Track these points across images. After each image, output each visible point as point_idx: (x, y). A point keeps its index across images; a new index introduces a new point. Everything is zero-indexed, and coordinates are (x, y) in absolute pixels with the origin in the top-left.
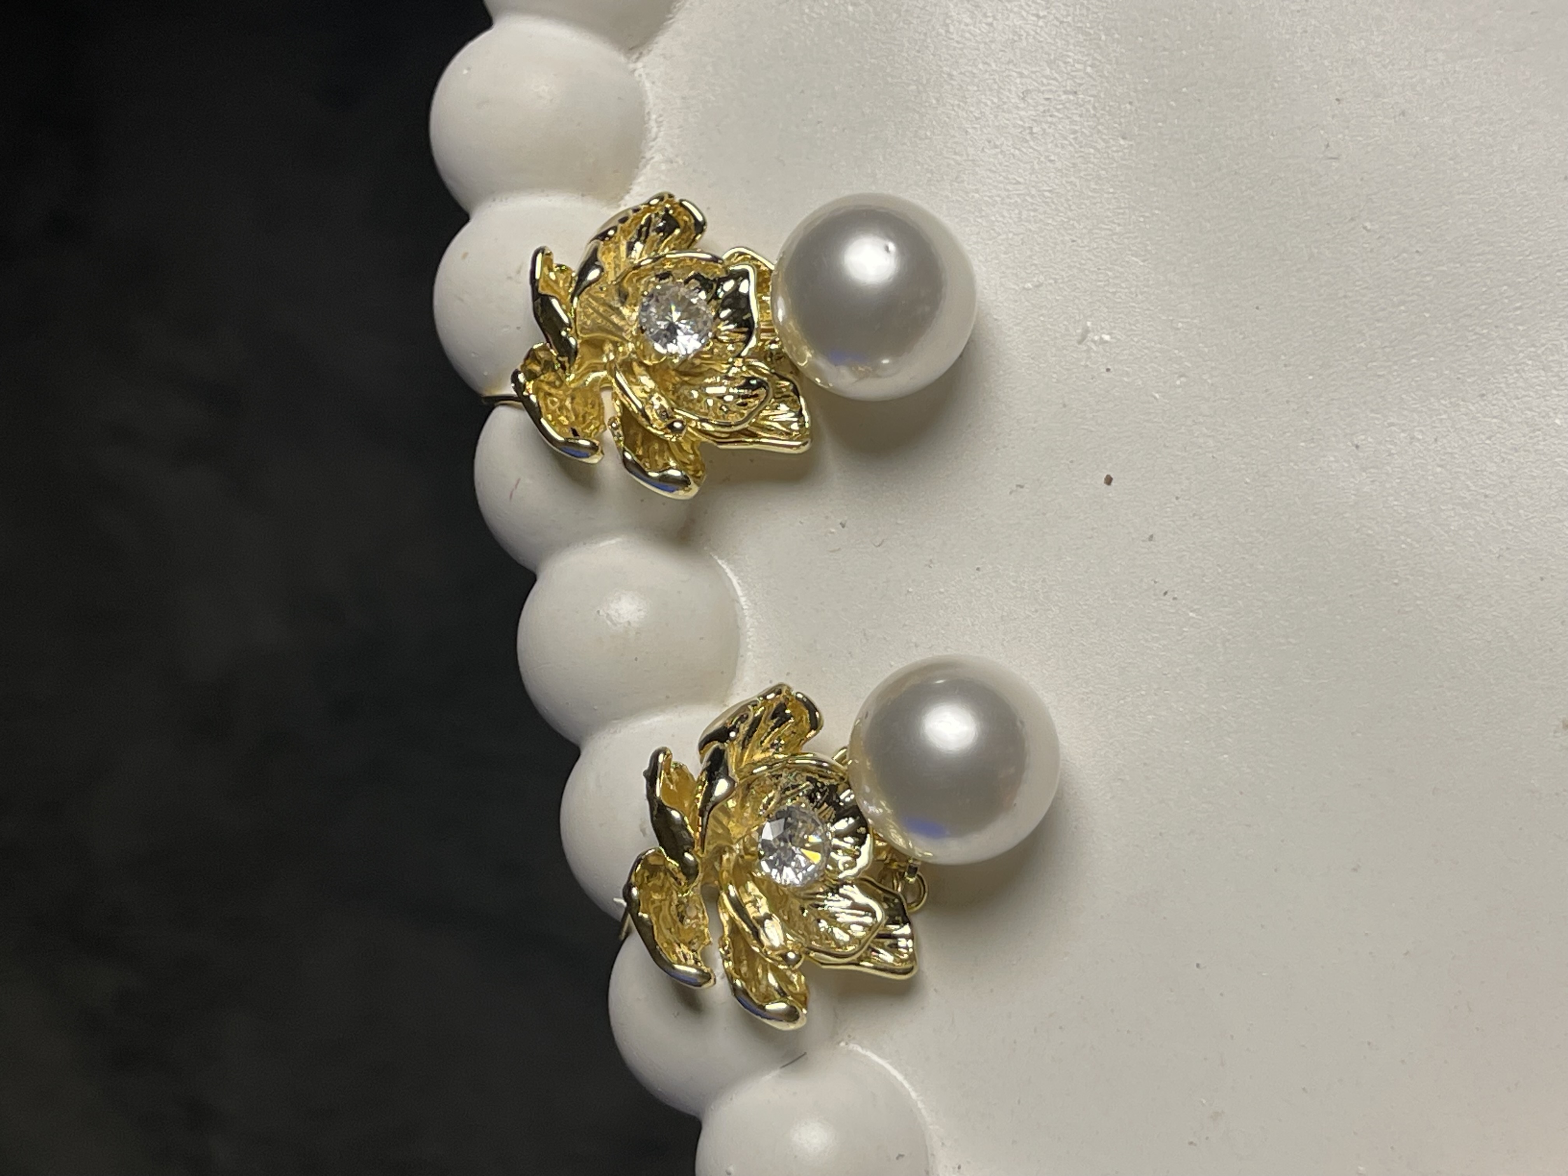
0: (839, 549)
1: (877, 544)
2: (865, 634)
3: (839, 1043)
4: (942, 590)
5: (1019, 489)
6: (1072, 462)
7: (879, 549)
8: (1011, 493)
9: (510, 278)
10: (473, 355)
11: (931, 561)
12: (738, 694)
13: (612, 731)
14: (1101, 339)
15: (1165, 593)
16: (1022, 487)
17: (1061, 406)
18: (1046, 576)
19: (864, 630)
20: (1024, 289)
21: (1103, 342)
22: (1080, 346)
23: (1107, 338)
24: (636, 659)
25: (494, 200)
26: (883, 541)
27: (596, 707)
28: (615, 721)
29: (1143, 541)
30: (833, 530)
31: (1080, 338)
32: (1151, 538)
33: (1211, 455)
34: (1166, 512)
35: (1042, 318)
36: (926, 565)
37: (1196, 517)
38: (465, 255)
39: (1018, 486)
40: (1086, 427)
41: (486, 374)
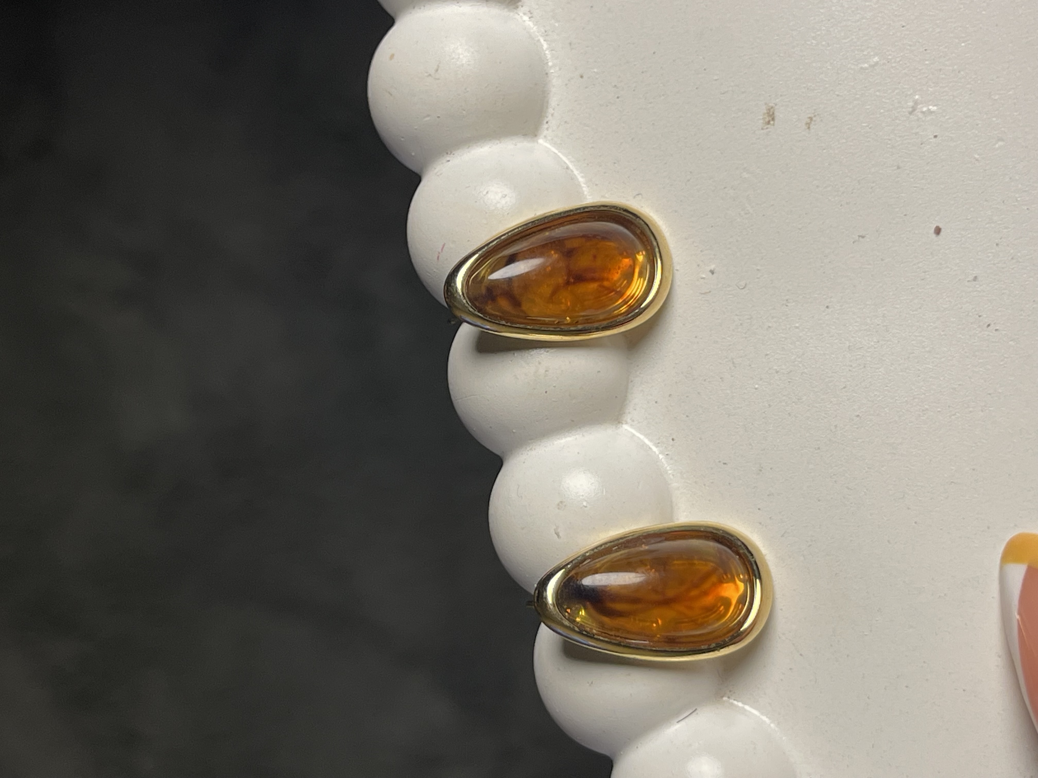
0: (710, 292)
1: (741, 287)
2: (733, 363)
3: (722, 697)
4: (797, 325)
5: (861, 239)
6: (905, 215)
7: (743, 290)
8: (854, 242)
9: (430, 75)
10: (402, 139)
11: (787, 300)
12: (629, 413)
13: (528, 449)
14: (929, 110)
15: (989, 325)
16: (863, 237)
17: (896, 168)
18: (885, 312)
19: (732, 359)
20: (862, 68)
21: (930, 112)
22: (911, 116)
23: (933, 108)
24: (546, 392)
25: (414, 8)
26: (746, 285)
27: (514, 431)
28: (530, 441)
29: (968, 281)
30: (704, 276)
31: (911, 109)
32: (975, 279)
33: (1026, 208)
34: (989, 257)
35: (878, 93)
36: (783, 305)
37: (1014, 261)
38: (392, 56)
39: (859, 236)
40: (918, 185)
41: (413, 154)
